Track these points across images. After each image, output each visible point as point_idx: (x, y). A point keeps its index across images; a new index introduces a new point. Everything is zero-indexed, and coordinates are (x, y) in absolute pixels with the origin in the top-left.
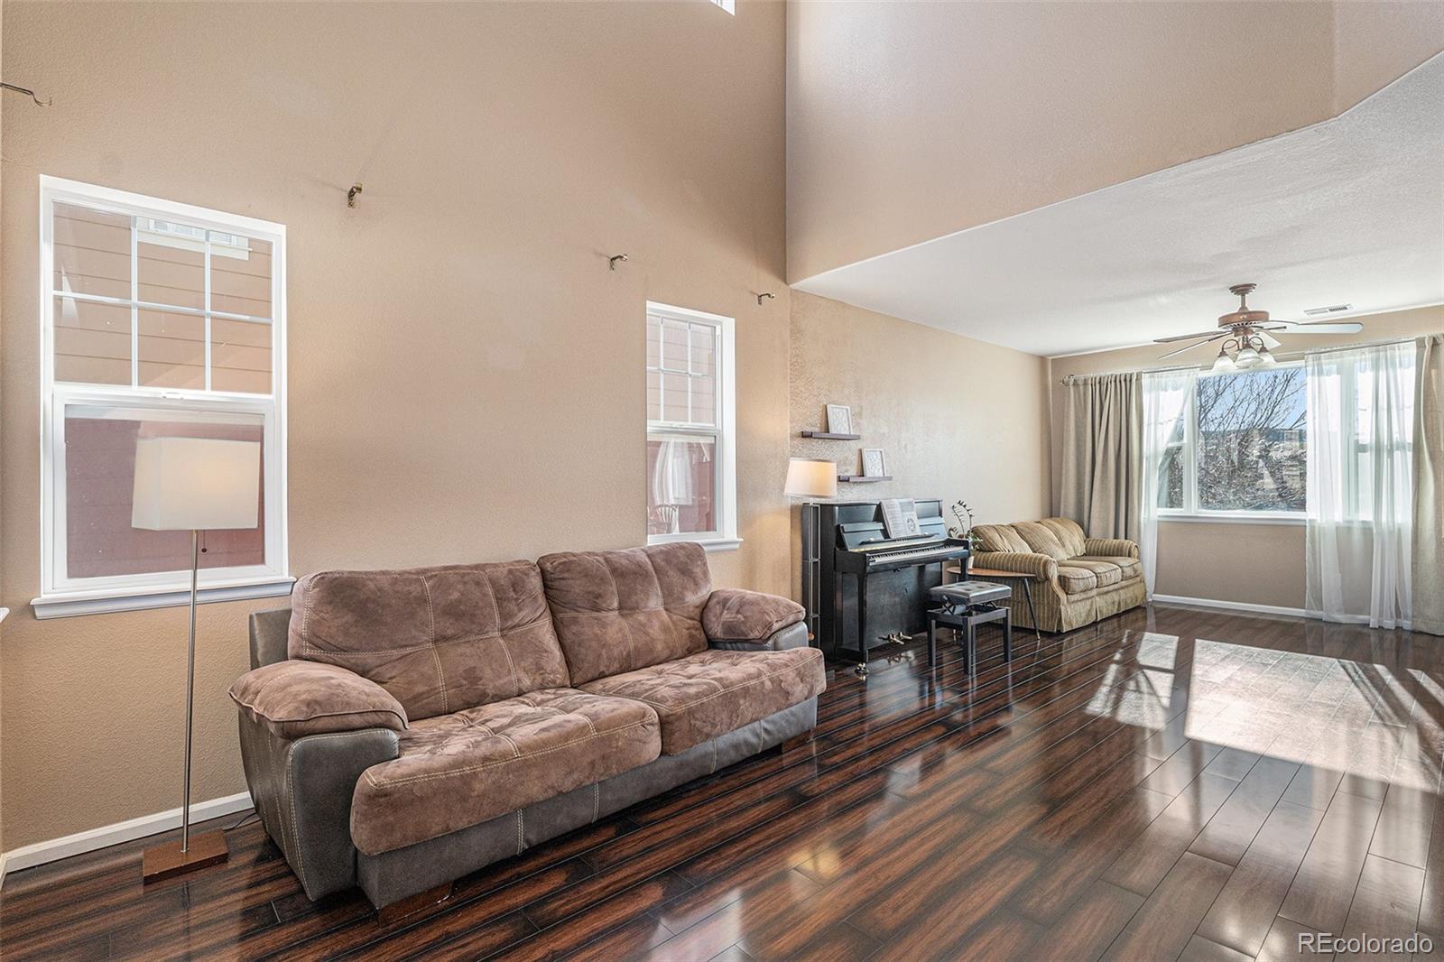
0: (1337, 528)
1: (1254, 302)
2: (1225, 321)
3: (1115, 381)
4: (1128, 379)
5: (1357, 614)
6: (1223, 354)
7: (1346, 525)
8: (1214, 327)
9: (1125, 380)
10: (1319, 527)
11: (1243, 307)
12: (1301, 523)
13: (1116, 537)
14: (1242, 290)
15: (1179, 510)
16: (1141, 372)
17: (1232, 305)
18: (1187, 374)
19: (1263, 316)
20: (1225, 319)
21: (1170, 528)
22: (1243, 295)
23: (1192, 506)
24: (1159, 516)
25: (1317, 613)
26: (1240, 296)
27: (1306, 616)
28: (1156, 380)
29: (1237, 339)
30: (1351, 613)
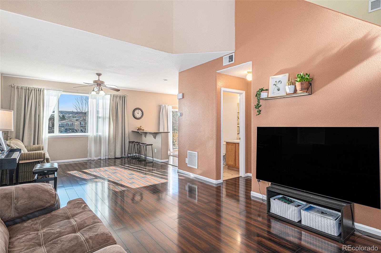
0: (94, 137)
1: (102, 79)
2: (95, 82)
3: (35, 90)
4: (40, 90)
5: (97, 157)
6: (93, 90)
7: (96, 136)
8: (92, 83)
9: (38, 90)
10: (91, 137)
11: (99, 79)
12: (87, 136)
13: (34, 144)
14: (99, 75)
15: (53, 134)
16: (44, 89)
17: (96, 78)
18: (59, 92)
19: (103, 82)
20: (95, 81)
21: (51, 140)
22: (99, 76)
23: (57, 133)
24: (49, 136)
25: (90, 158)
26: (98, 76)
27: (87, 160)
28: (49, 92)
29: (97, 87)
30: (96, 157)
